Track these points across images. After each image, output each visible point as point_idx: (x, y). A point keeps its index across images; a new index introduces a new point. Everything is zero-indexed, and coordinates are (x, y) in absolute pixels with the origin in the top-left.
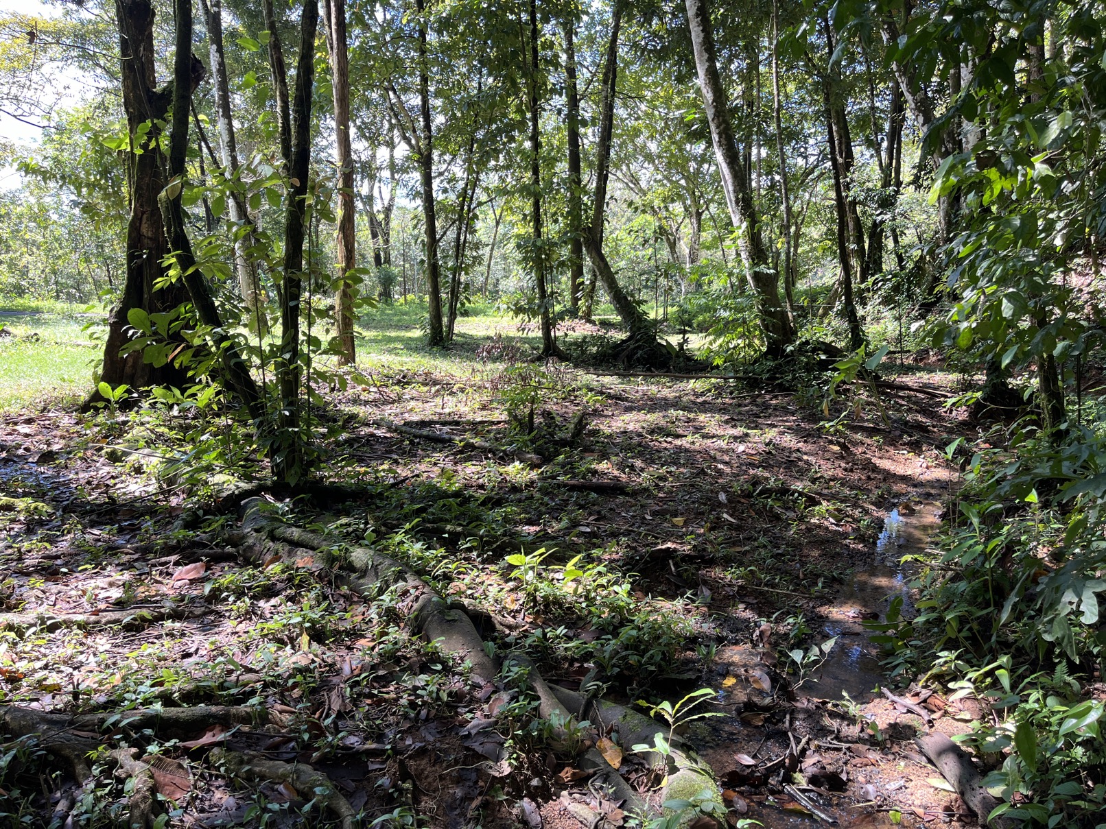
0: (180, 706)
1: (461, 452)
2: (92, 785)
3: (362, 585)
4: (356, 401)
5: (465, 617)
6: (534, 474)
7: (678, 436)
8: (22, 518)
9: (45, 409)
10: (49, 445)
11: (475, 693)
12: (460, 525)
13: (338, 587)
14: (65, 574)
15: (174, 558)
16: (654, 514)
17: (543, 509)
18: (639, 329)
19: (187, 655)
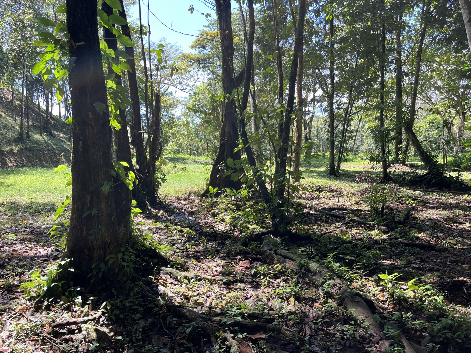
0: (247, 319)
1: (349, 223)
2: (218, 347)
3: (314, 279)
4: (300, 198)
5: (363, 301)
6: (386, 236)
7: (461, 223)
8: (186, 236)
9: (190, 195)
10: (192, 209)
11: (371, 338)
12: (354, 257)
13: (304, 279)
14: (202, 259)
15: (239, 257)
16: (451, 262)
17: (392, 253)
18: (434, 169)
19: (247, 299)
